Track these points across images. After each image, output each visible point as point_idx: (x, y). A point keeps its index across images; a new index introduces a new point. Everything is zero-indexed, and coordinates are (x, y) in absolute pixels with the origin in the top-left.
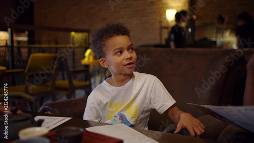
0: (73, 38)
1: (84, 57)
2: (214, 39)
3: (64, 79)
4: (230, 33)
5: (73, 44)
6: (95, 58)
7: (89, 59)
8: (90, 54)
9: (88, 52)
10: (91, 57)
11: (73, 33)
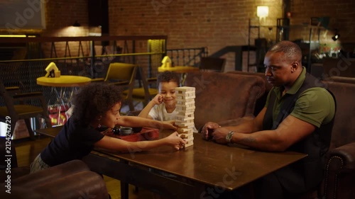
0: (150, 46)
1: (161, 64)
2: (308, 42)
3: (140, 87)
4: (328, 34)
5: (150, 51)
6: (172, 65)
7: (166, 66)
8: (167, 61)
9: (166, 58)
10: (168, 64)
11: (150, 41)
